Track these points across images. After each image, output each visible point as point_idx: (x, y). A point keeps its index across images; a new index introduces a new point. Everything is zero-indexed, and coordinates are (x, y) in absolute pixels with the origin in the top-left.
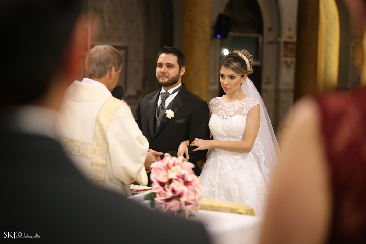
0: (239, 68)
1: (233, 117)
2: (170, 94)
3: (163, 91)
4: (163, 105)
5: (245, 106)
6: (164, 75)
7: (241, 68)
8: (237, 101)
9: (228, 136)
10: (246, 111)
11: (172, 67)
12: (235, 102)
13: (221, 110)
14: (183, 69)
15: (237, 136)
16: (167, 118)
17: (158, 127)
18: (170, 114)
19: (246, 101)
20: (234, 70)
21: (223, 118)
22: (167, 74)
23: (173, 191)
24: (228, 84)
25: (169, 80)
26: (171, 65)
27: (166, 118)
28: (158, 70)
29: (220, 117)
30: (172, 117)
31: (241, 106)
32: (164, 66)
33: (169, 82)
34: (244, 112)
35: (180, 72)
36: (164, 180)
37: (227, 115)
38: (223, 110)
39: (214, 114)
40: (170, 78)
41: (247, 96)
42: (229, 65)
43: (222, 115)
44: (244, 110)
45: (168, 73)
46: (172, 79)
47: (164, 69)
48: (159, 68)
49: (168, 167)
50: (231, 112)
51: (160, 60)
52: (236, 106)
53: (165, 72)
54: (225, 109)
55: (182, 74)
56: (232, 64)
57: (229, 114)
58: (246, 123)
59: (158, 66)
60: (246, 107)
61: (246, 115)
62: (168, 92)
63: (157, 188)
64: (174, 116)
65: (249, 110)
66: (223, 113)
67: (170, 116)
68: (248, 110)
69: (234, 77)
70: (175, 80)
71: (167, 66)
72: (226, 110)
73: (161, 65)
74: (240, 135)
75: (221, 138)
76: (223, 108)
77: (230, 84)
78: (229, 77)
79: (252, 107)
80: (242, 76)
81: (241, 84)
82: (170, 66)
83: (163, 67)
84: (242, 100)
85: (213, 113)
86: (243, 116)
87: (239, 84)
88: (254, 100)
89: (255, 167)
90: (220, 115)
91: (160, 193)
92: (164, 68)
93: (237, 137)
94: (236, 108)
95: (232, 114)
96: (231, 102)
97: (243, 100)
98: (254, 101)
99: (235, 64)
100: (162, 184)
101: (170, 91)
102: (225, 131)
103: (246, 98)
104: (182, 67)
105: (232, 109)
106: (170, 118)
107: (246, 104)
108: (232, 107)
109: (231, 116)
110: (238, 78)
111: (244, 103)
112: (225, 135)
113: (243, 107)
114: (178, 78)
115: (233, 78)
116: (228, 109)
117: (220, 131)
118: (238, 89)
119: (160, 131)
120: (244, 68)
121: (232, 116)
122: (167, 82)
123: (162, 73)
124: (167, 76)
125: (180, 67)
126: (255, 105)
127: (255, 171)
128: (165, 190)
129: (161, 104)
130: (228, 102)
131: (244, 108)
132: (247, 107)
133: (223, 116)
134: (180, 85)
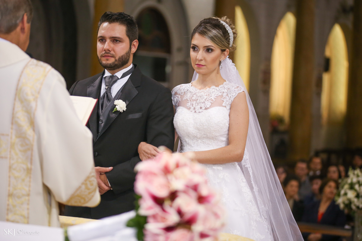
0: (219, 38)
1: (209, 110)
2: (118, 79)
3: (107, 74)
4: (109, 94)
5: (225, 94)
6: (108, 53)
7: (221, 37)
8: (214, 87)
9: (204, 137)
10: (227, 102)
11: (120, 41)
12: (211, 90)
13: (190, 101)
14: (135, 43)
15: (216, 136)
16: (117, 112)
17: (103, 125)
18: (121, 105)
19: (226, 87)
20: (212, 39)
21: (195, 112)
22: (112, 52)
23: (180, 213)
24: (202, 59)
25: (116, 60)
26: (117, 39)
27: (115, 111)
28: (99, 45)
29: (191, 110)
30: (123, 111)
31: (220, 94)
32: (108, 41)
33: (116, 63)
34: (224, 102)
35: (130, 48)
36: (162, 193)
37: (201, 108)
38: (194, 100)
39: (180, 107)
40: (117, 58)
41: (226, 81)
42: (206, 32)
43: (192, 108)
44: (225, 100)
45: (114, 51)
46: (119, 58)
47: (109, 45)
48: (101, 43)
49: (167, 171)
50: (206, 102)
51: (101, 32)
52: (213, 95)
53: (110, 50)
54: (197, 99)
55: (134, 50)
56: (210, 31)
57: (203, 105)
58: (229, 118)
59: (99, 41)
60: (227, 95)
61: (228, 107)
62: (116, 76)
63: (150, 208)
64: (126, 109)
65: (232, 99)
66: (194, 105)
67: (121, 108)
68: (230, 100)
69: (212, 50)
70: (124, 60)
71: (111, 41)
72: (198, 101)
73: (103, 40)
74: (221, 136)
75: (192, 140)
76: (193, 98)
77: (205, 59)
78: (205, 50)
79: (236, 95)
80: (223, 51)
81: (220, 62)
82: (117, 41)
83: (106, 43)
84: (220, 86)
85: (178, 106)
86: (224, 108)
87: (218, 62)
88: (238, 85)
89: (243, 182)
90: (190, 108)
91: (154, 217)
92: (108, 43)
93: (216, 139)
94: (213, 98)
95: (208, 106)
96: (205, 89)
97: (222, 86)
98: (238, 87)
99: (214, 32)
100: (158, 201)
101: (119, 74)
102: (199, 130)
103: (225, 83)
104: (133, 41)
105: (207, 99)
106: (121, 111)
107: (226, 90)
108: (207, 95)
109: (206, 109)
110: (217, 51)
111: (223, 91)
112: (199, 136)
113: (222, 96)
114: (129, 57)
115: (210, 51)
116: (200, 99)
117: (191, 130)
118: (215, 70)
119: (105, 131)
120: (226, 39)
121: (208, 108)
122: (114, 63)
123: (105, 50)
124: (113, 54)
125: (131, 41)
126: (240, 92)
127: (243, 187)
128: (164, 210)
129: (106, 93)
130: (200, 89)
131: (224, 96)
132: (229, 96)
133: (194, 109)
134: (131, 66)
